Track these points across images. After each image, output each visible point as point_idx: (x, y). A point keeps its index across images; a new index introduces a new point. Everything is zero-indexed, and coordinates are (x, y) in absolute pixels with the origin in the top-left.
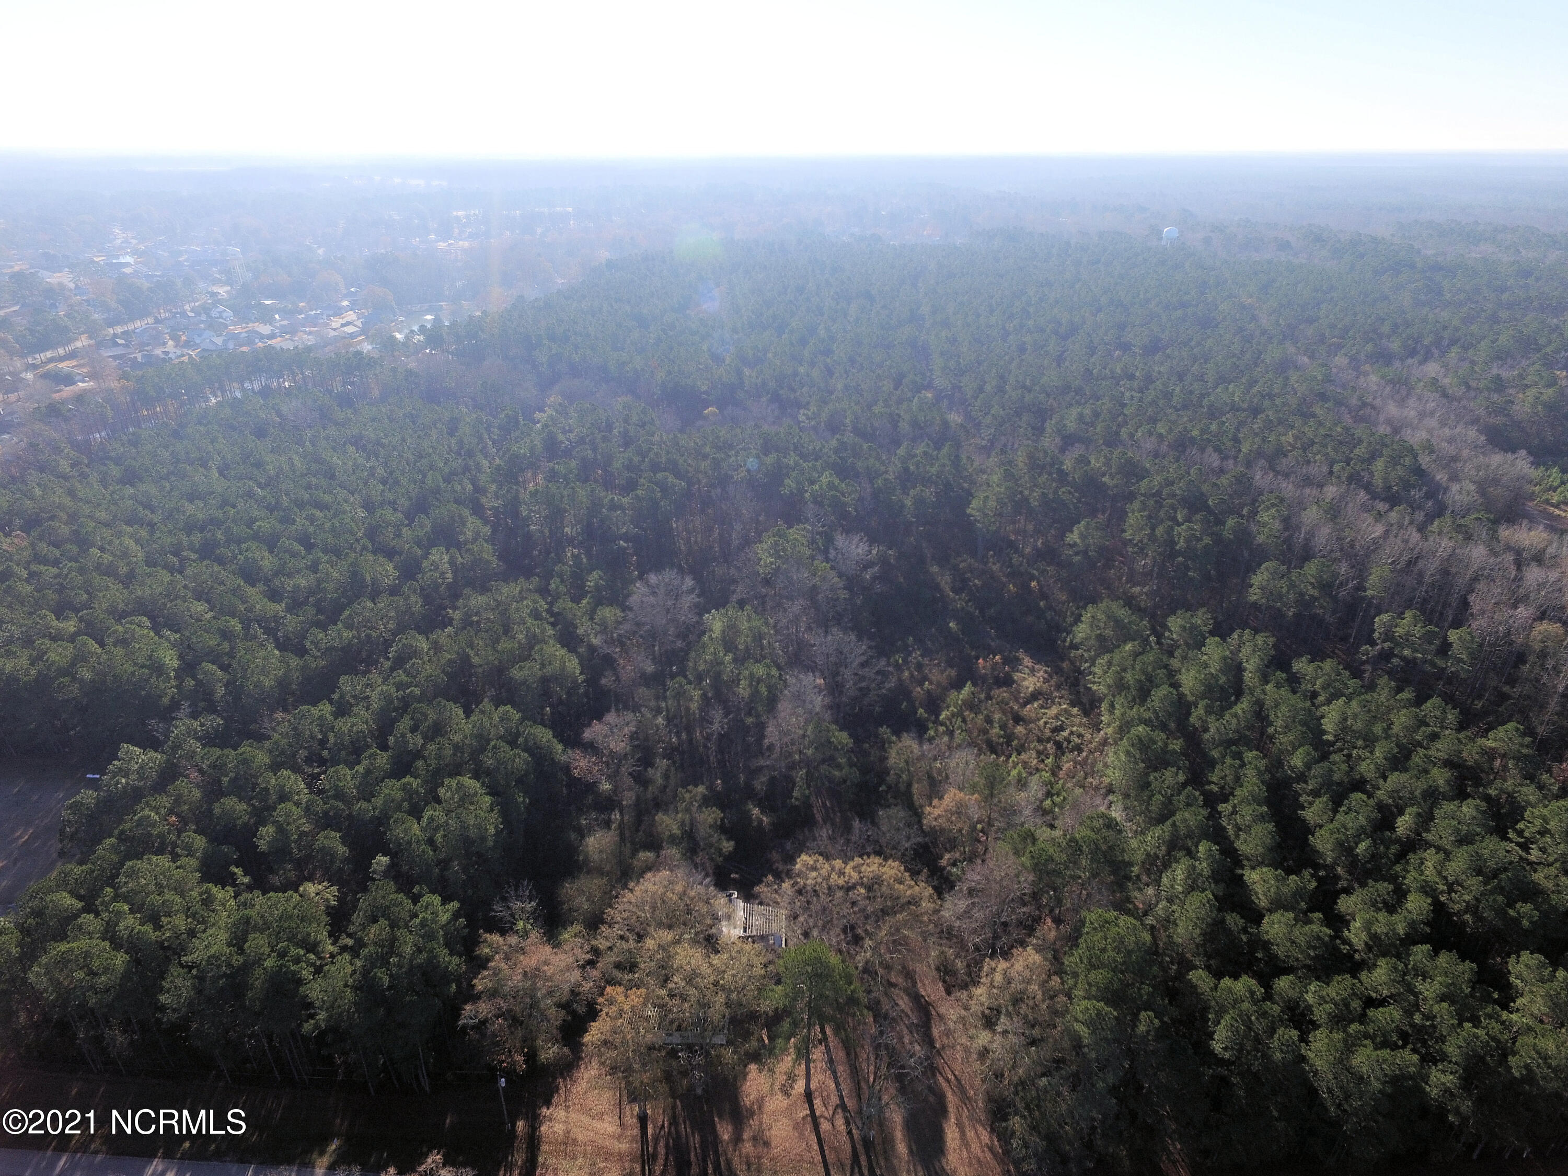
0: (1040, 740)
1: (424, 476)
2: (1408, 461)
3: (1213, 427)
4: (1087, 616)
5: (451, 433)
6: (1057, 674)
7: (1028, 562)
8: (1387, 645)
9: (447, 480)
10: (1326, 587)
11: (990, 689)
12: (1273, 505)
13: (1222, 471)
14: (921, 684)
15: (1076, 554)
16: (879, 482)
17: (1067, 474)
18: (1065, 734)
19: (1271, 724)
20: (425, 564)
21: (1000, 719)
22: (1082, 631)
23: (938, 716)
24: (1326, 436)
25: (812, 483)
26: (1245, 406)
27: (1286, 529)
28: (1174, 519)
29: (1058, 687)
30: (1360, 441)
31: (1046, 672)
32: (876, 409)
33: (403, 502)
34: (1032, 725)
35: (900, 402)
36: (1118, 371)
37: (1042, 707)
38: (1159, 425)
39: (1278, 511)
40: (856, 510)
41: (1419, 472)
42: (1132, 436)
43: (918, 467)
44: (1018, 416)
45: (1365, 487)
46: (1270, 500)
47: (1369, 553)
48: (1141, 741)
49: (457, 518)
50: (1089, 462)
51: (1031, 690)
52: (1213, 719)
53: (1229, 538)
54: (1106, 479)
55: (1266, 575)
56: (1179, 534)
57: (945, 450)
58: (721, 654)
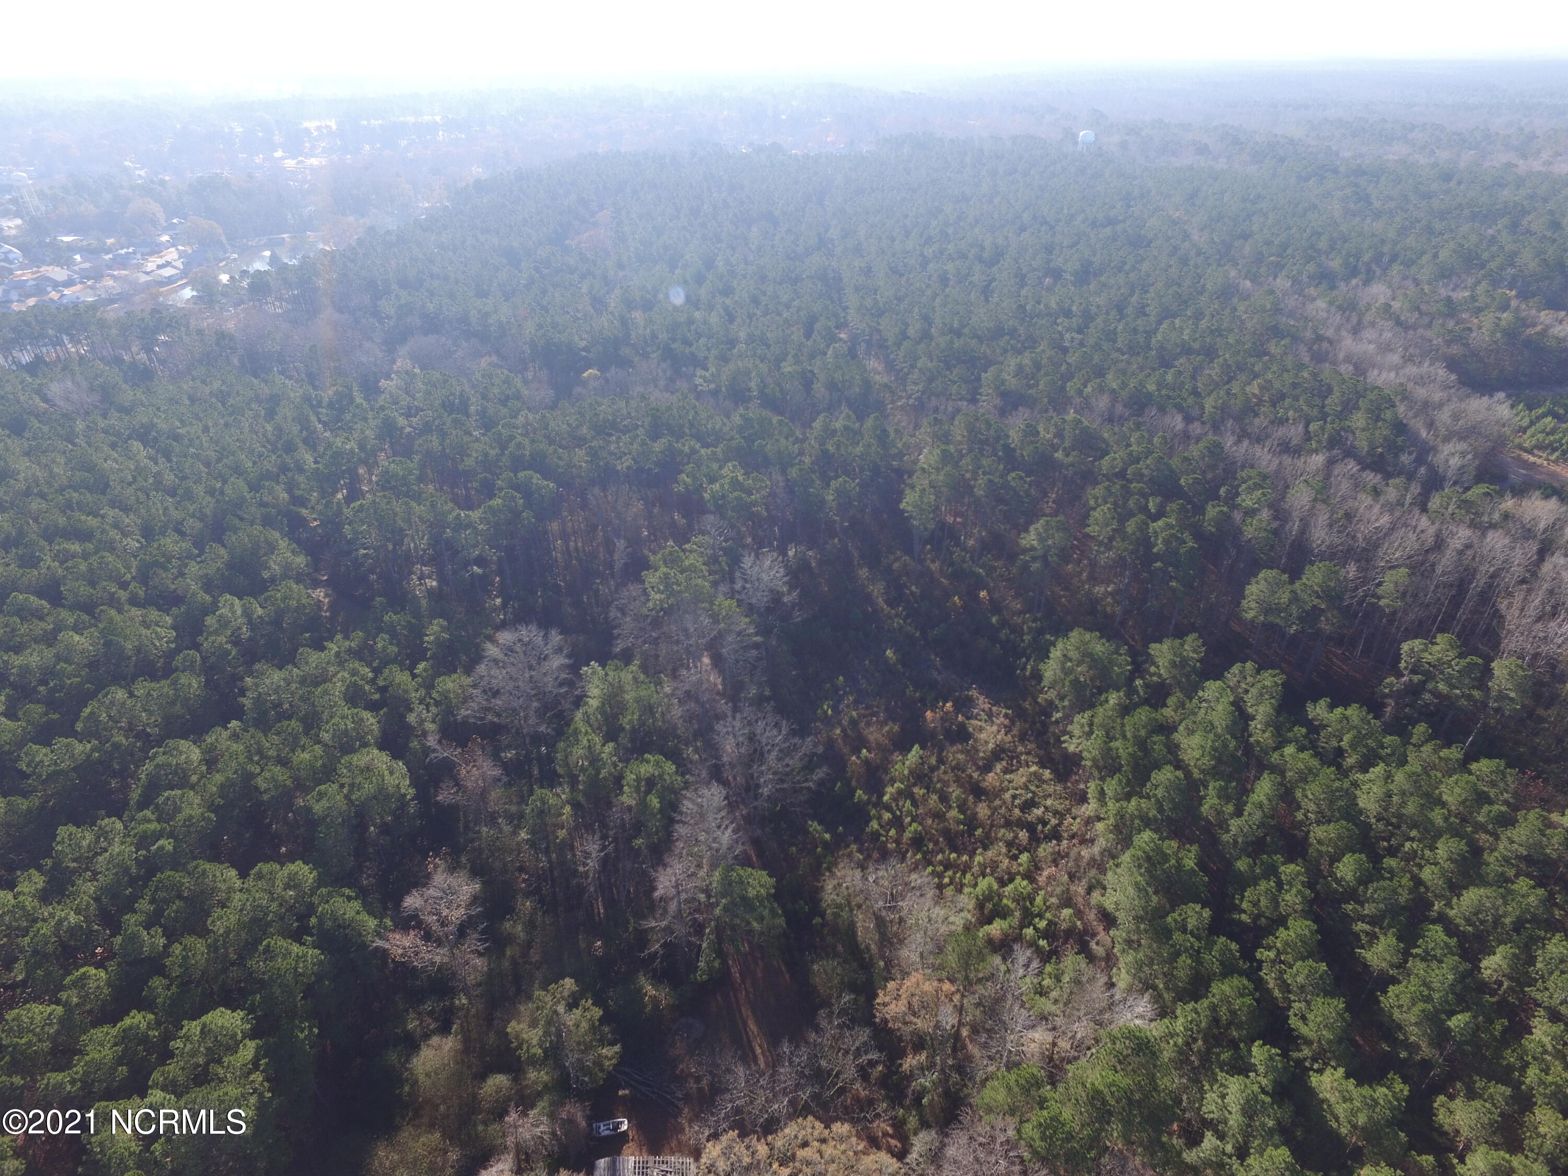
0: (1008, 824)
1: (225, 482)
2: (1388, 415)
3: (1169, 378)
4: (1056, 653)
5: (271, 414)
6: (1019, 717)
7: (972, 558)
8: (1416, 678)
9: (254, 487)
10: (1332, 596)
11: (941, 749)
12: (1257, 486)
13: (1186, 437)
14: (856, 751)
15: (1034, 559)
16: (793, 473)
17: (1014, 450)
18: (1039, 812)
19: (1299, 807)
20: (210, 621)
21: (958, 798)
22: (1050, 670)
23: (881, 795)
24: (1295, 385)
25: (712, 480)
26: (1196, 346)
27: (1276, 518)
28: (1145, 509)
29: (1022, 738)
30: (1330, 391)
31: (1006, 716)
32: (787, 367)
33: (193, 525)
34: (997, 802)
35: (812, 357)
36: (1054, 305)
37: (1006, 771)
38: (1110, 376)
39: (1264, 495)
40: (767, 509)
41: (1400, 428)
42: (1080, 392)
43: (838, 449)
44: (949, 369)
45: (1350, 453)
46: (1250, 478)
47: (1373, 546)
48: (1148, 858)
49: (263, 545)
50: (1038, 433)
51: (991, 746)
52: (1230, 808)
53: (1212, 533)
54: (1059, 455)
55: (1263, 585)
56: (1155, 532)
57: (869, 422)
58: (598, 747)
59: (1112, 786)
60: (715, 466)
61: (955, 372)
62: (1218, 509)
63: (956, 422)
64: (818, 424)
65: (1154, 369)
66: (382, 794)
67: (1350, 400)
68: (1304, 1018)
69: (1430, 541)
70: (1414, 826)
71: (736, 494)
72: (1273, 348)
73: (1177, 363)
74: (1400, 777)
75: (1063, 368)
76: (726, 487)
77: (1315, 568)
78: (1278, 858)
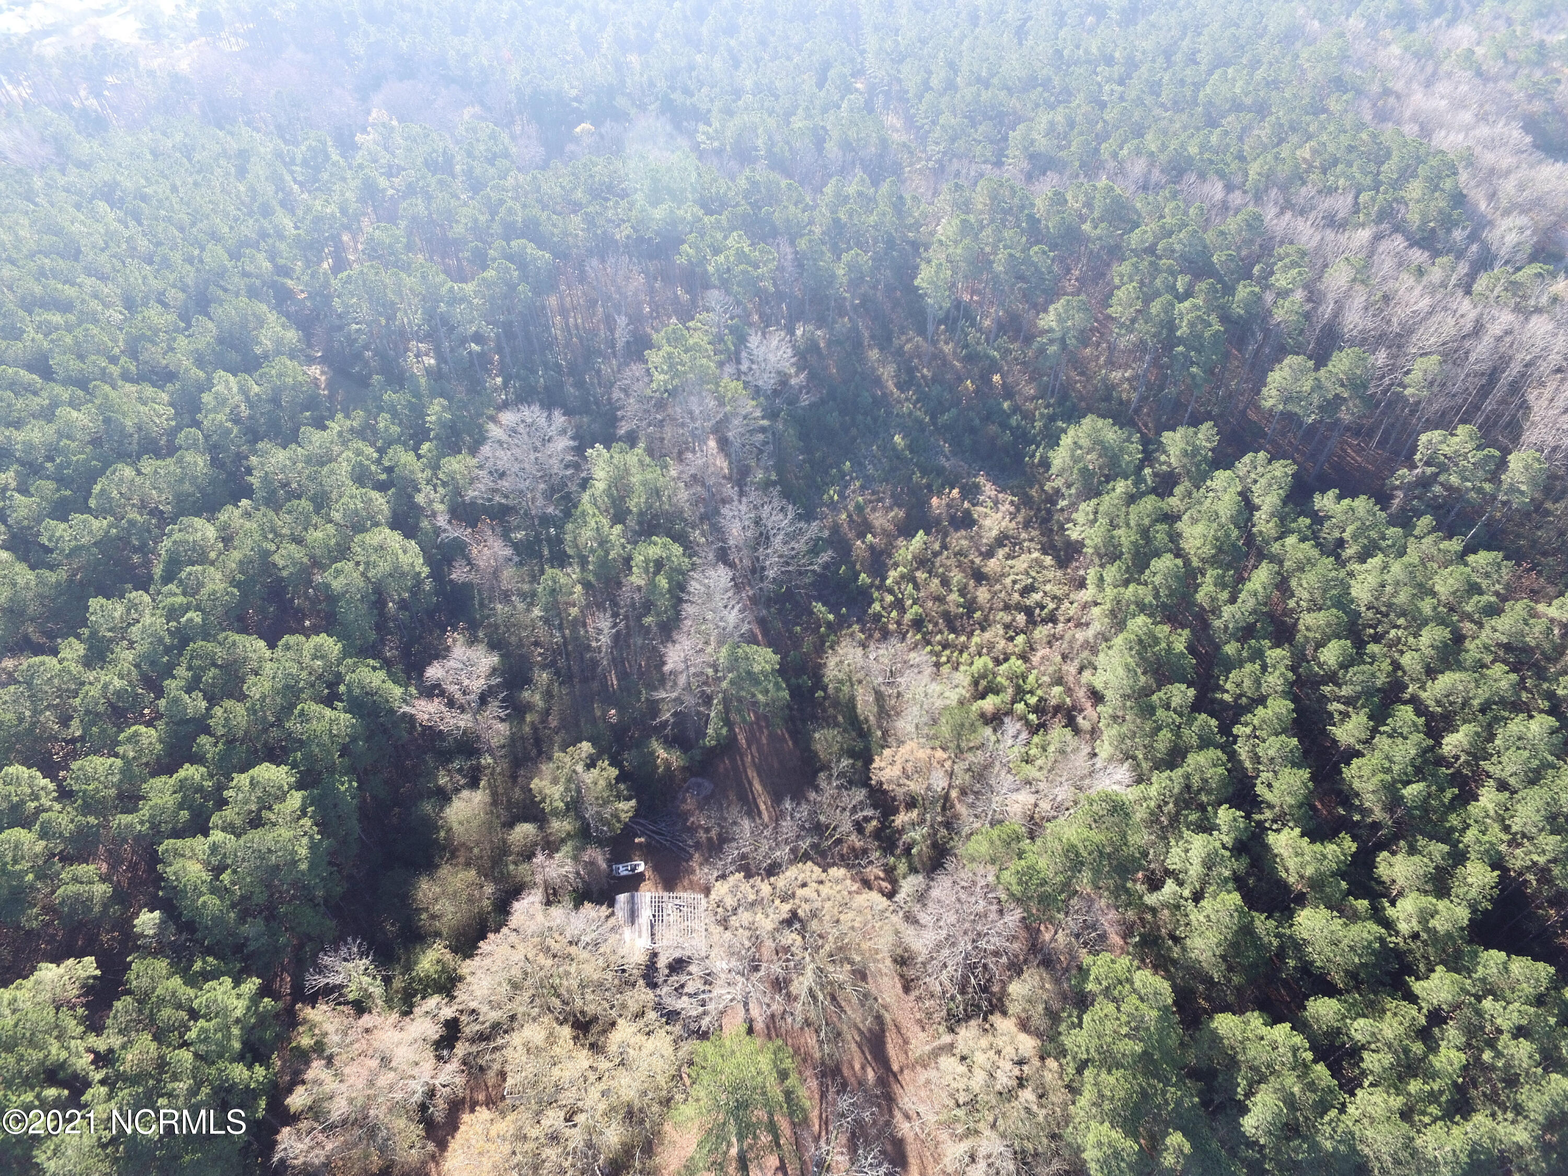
0: (1007, 608)
1: (202, 249)
2: (1448, 184)
3: (1214, 139)
4: (1066, 441)
5: (242, 172)
6: (1025, 505)
7: (987, 340)
8: (1429, 470)
9: (235, 255)
10: (1357, 385)
11: (946, 535)
12: (1294, 264)
13: (1225, 207)
14: (862, 536)
15: (1051, 341)
16: (802, 244)
17: (1039, 221)
18: (1037, 596)
19: (1292, 595)
20: (206, 398)
21: (959, 582)
22: (1060, 457)
23: (884, 579)
24: (1351, 149)
25: (716, 252)
26: (1248, 101)
27: (1309, 300)
28: (1172, 288)
29: (1027, 525)
30: (1388, 156)
31: (1012, 503)
32: (798, 123)
33: (174, 296)
34: (998, 587)
35: (825, 110)
36: (1094, 50)
37: (1009, 557)
38: (1149, 137)
39: (1300, 273)
40: (775, 285)
41: (1459, 199)
42: (1115, 155)
43: (851, 217)
44: (974, 125)
45: (1397, 228)
46: (1288, 255)
47: (1408, 331)
48: (1140, 641)
49: (251, 318)
50: (1066, 201)
51: (995, 533)
52: (1225, 595)
53: (1240, 316)
54: (1086, 227)
55: (1287, 372)
56: (1181, 314)
57: (885, 188)
58: (606, 529)
59: (1112, 573)
60: (719, 236)
61: (981, 129)
62: (1249, 289)
63: (978, 189)
64: (829, 189)
65: (1198, 129)
66: (397, 573)
67: (1408, 166)
68: (1270, 786)
69: (1469, 326)
70: (1403, 614)
71: (741, 267)
72: (1334, 105)
73: (1224, 122)
74: (1396, 568)
75: (1100, 125)
76: (732, 259)
77: (1343, 354)
78: (1266, 643)
